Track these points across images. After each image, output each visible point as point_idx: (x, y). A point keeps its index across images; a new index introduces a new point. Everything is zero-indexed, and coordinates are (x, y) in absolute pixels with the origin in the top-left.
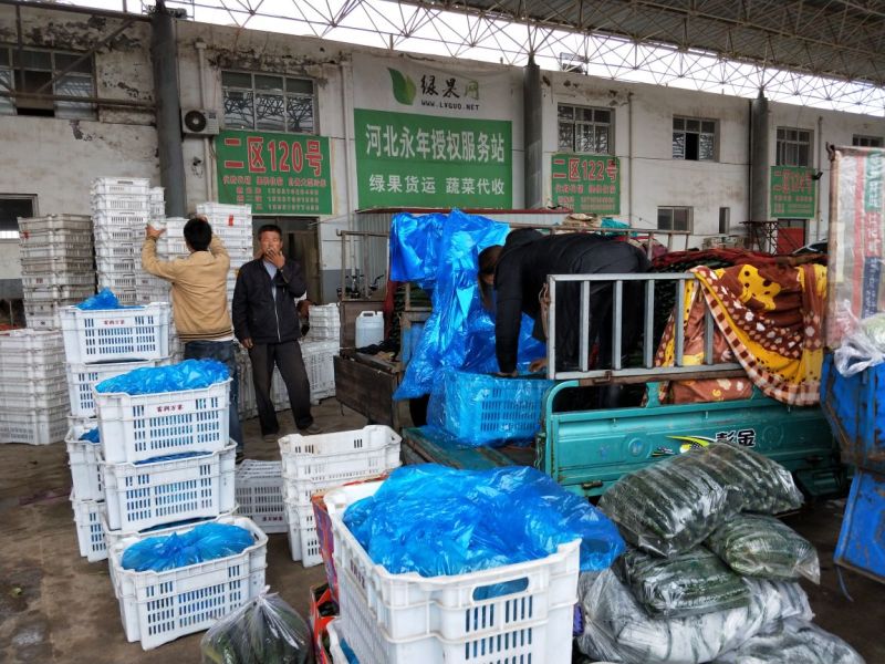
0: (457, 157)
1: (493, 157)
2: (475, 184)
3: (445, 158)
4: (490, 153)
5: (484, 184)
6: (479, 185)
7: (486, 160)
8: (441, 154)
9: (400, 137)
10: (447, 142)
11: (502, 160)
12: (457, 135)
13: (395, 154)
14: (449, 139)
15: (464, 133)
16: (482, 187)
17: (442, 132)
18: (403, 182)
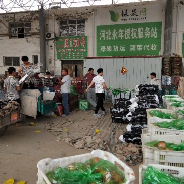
0: (135, 38)
1: (152, 36)
2: (143, 47)
3: (130, 38)
4: (151, 35)
5: (147, 47)
6: (144, 47)
7: (148, 37)
8: (128, 37)
9: (112, 33)
10: (131, 33)
11: (156, 37)
12: (136, 29)
13: (110, 39)
14: (132, 31)
15: (139, 28)
16: (146, 48)
17: (129, 29)
18: (112, 48)
